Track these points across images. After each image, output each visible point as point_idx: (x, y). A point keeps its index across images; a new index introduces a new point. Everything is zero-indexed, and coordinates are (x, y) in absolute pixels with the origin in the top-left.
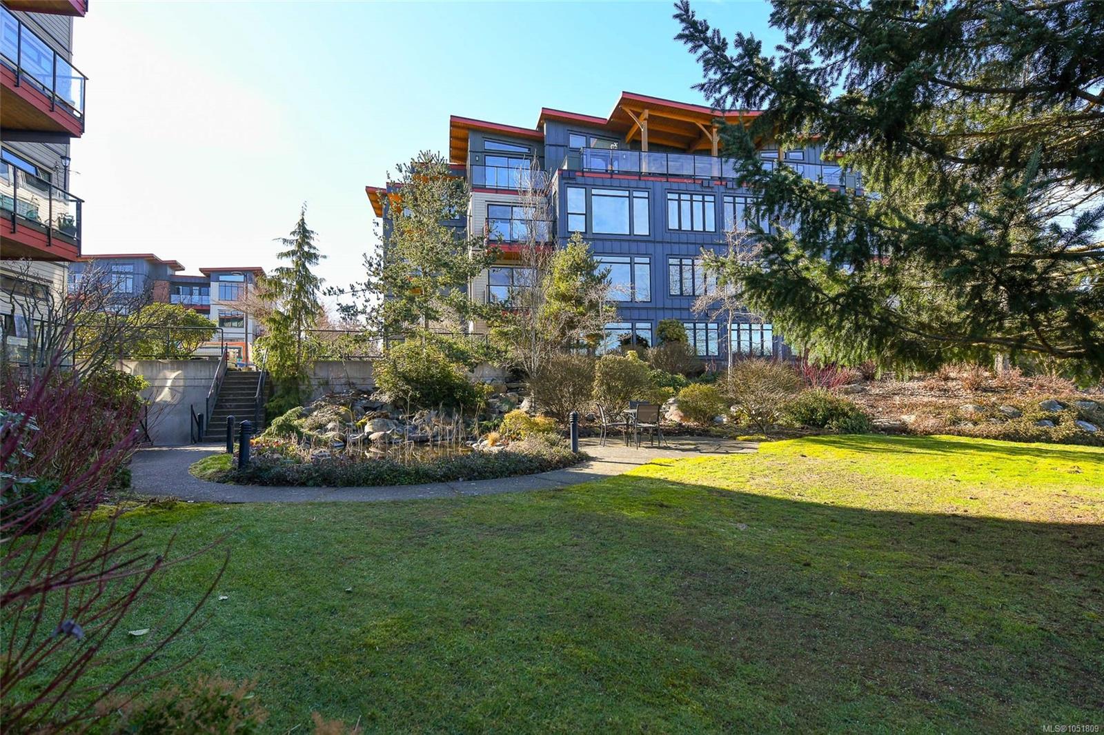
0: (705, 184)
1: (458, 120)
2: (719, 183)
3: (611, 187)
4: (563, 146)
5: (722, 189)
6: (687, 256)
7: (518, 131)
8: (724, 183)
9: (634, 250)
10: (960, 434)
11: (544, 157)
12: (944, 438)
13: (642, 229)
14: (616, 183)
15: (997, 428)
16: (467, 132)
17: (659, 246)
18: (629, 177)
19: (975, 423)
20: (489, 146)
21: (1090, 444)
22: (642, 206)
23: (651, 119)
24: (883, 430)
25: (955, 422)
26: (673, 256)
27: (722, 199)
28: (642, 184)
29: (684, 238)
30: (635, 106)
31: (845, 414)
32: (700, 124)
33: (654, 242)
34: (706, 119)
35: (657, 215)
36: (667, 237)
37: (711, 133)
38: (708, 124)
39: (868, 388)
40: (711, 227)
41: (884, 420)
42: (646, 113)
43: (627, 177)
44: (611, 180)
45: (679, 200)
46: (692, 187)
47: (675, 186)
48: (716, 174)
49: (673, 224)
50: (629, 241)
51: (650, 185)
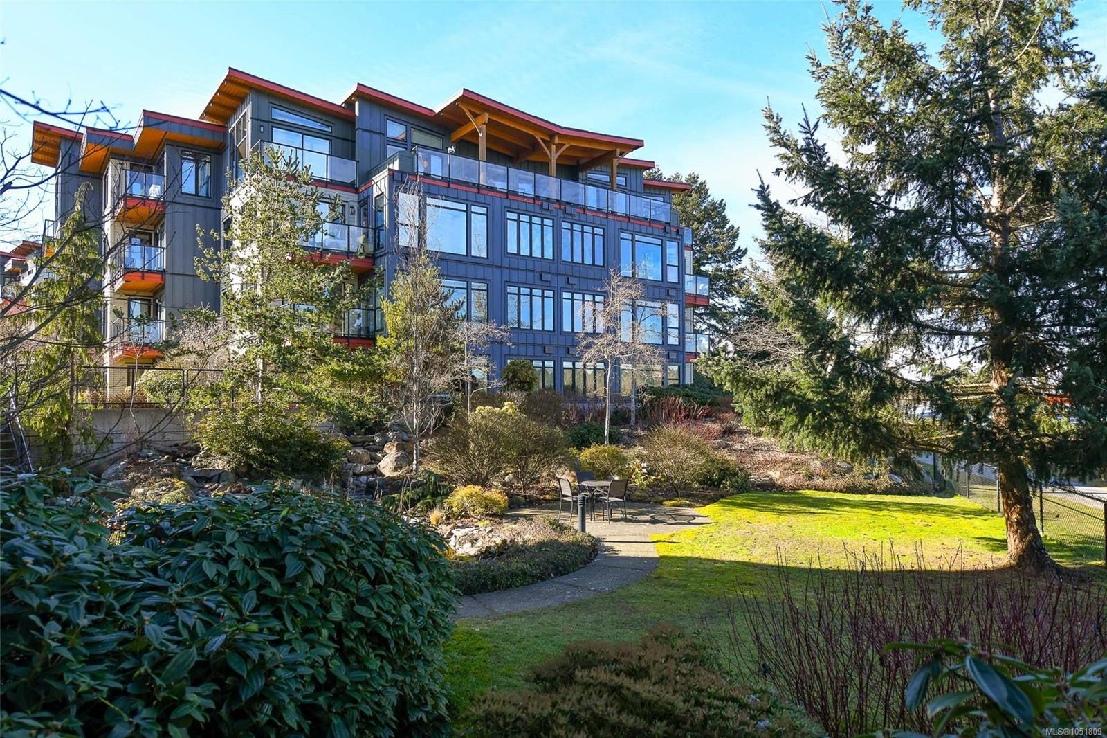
0: (545, 205)
1: (237, 75)
2: (557, 206)
3: (448, 198)
4: (379, 133)
5: (561, 214)
6: (525, 285)
7: (319, 103)
8: (563, 207)
9: (471, 274)
10: (817, 488)
11: (354, 142)
12: (808, 493)
13: (480, 249)
14: (453, 193)
15: (841, 483)
16: (247, 91)
17: (497, 271)
18: (467, 189)
19: (824, 479)
20: (280, 115)
21: (900, 494)
22: (480, 223)
23: (490, 124)
24: (758, 486)
25: (811, 477)
26: (511, 283)
27: (561, 225)
28: (480, 198)
29: (522, 265)
30: (474, 106)
31: (736, 474)
32: (539, 137)
33: (492, 266)
34: (546, 134)
35: (496, 235)
36: (506, 263)
37: (549, 148)
38: (547, 138)
39: (731, 443)
40: (549, 255)
41: (756, 477)
42: (486, 117)
43: (465, 188)
44: (447, 188)
45: (518, 221)
46: (531, 208)
47: (514, 205)
48: (554, 196)
49: (512, 248)
50: (466, 263)
51: (489, 200)
